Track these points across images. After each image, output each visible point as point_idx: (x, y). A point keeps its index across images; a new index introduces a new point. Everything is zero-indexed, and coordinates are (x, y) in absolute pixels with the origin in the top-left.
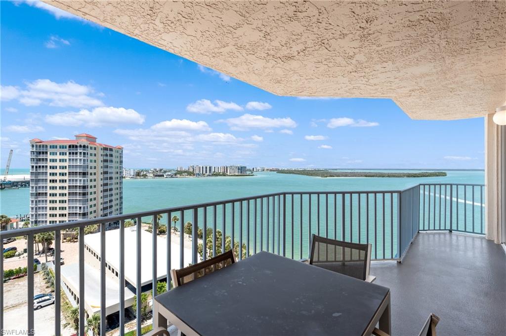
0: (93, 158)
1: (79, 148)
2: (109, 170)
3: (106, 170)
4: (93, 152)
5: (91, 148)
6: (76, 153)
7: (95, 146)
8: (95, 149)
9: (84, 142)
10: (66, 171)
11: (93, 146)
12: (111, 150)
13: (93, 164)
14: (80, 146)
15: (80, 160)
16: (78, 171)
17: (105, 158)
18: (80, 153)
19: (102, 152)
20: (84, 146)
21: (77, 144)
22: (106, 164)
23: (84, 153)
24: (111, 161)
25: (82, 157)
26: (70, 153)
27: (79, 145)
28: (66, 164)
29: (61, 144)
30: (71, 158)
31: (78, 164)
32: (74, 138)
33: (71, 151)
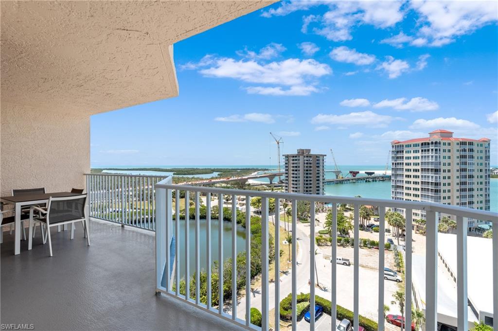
0: (447, 154)
1: (430, 145)
2: (468, 167)
3: (463, 167)
4: (447, 147)
5: (445, 144)
6: (428, 150)
7: (449, 142)
8: (449, 144)
9: (436, 138)
10: (419, 167)
11: (447, 142)
12: (471, 144)
13: (447, 161)
14: (432, 143)
15: (432, 156)
16: (430, 168)
17: (463, 153)
18: (432, 150)
19: (458, 147)
20: (436, 143)
21: (428, 141)
22: (463, 160)
23: (436, 150)
24: (472, 157)
25: (434, 154)
26: (422, 151)
27: (430, 142)
28: (419, 161)
29: (415, 143)
30: (424, 155)
31: (430, 161)
32: (428, 136)
33: (424, 149)
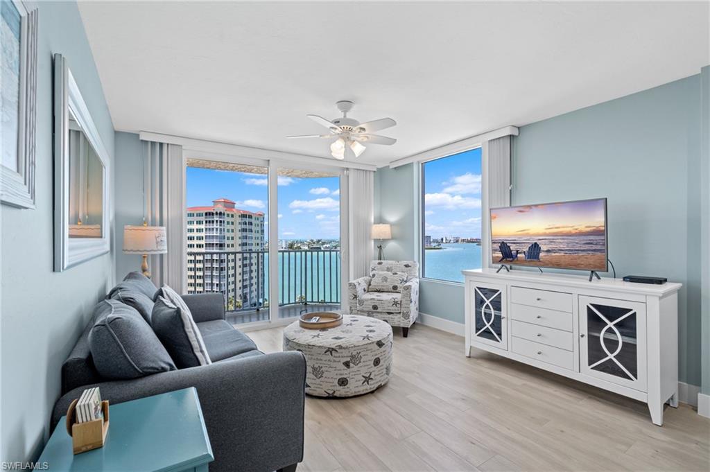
0: (230, 227)
1: (215, 216)
2: (248, 241)
3: (244, 241)
4: (230, 219)
5: (228, 215)
6: (213, 222)
7: (232, 213)
8: (232, 216)
9: (220, 208)
10: (203, 242)
11: (230, 213)
12: (250, 217)
13: (230, 235)
14: (217, 213)
15: (217, 229)
16: (215, 242)
17: (244, 226)
18: (217, 221)
19: (239, 220)
20: (220, 213)
21: (212, 211)
22: (244, 234)
23: (221, 222)
24: (251, 231)
25: (218, 226)
26: (206, 222)
27: (215, 212)
28: (203, 234)
29: (198, 212)
30: (208, 227)
31: (215, 234)
32: (212, 204)
33: (208, 219)
